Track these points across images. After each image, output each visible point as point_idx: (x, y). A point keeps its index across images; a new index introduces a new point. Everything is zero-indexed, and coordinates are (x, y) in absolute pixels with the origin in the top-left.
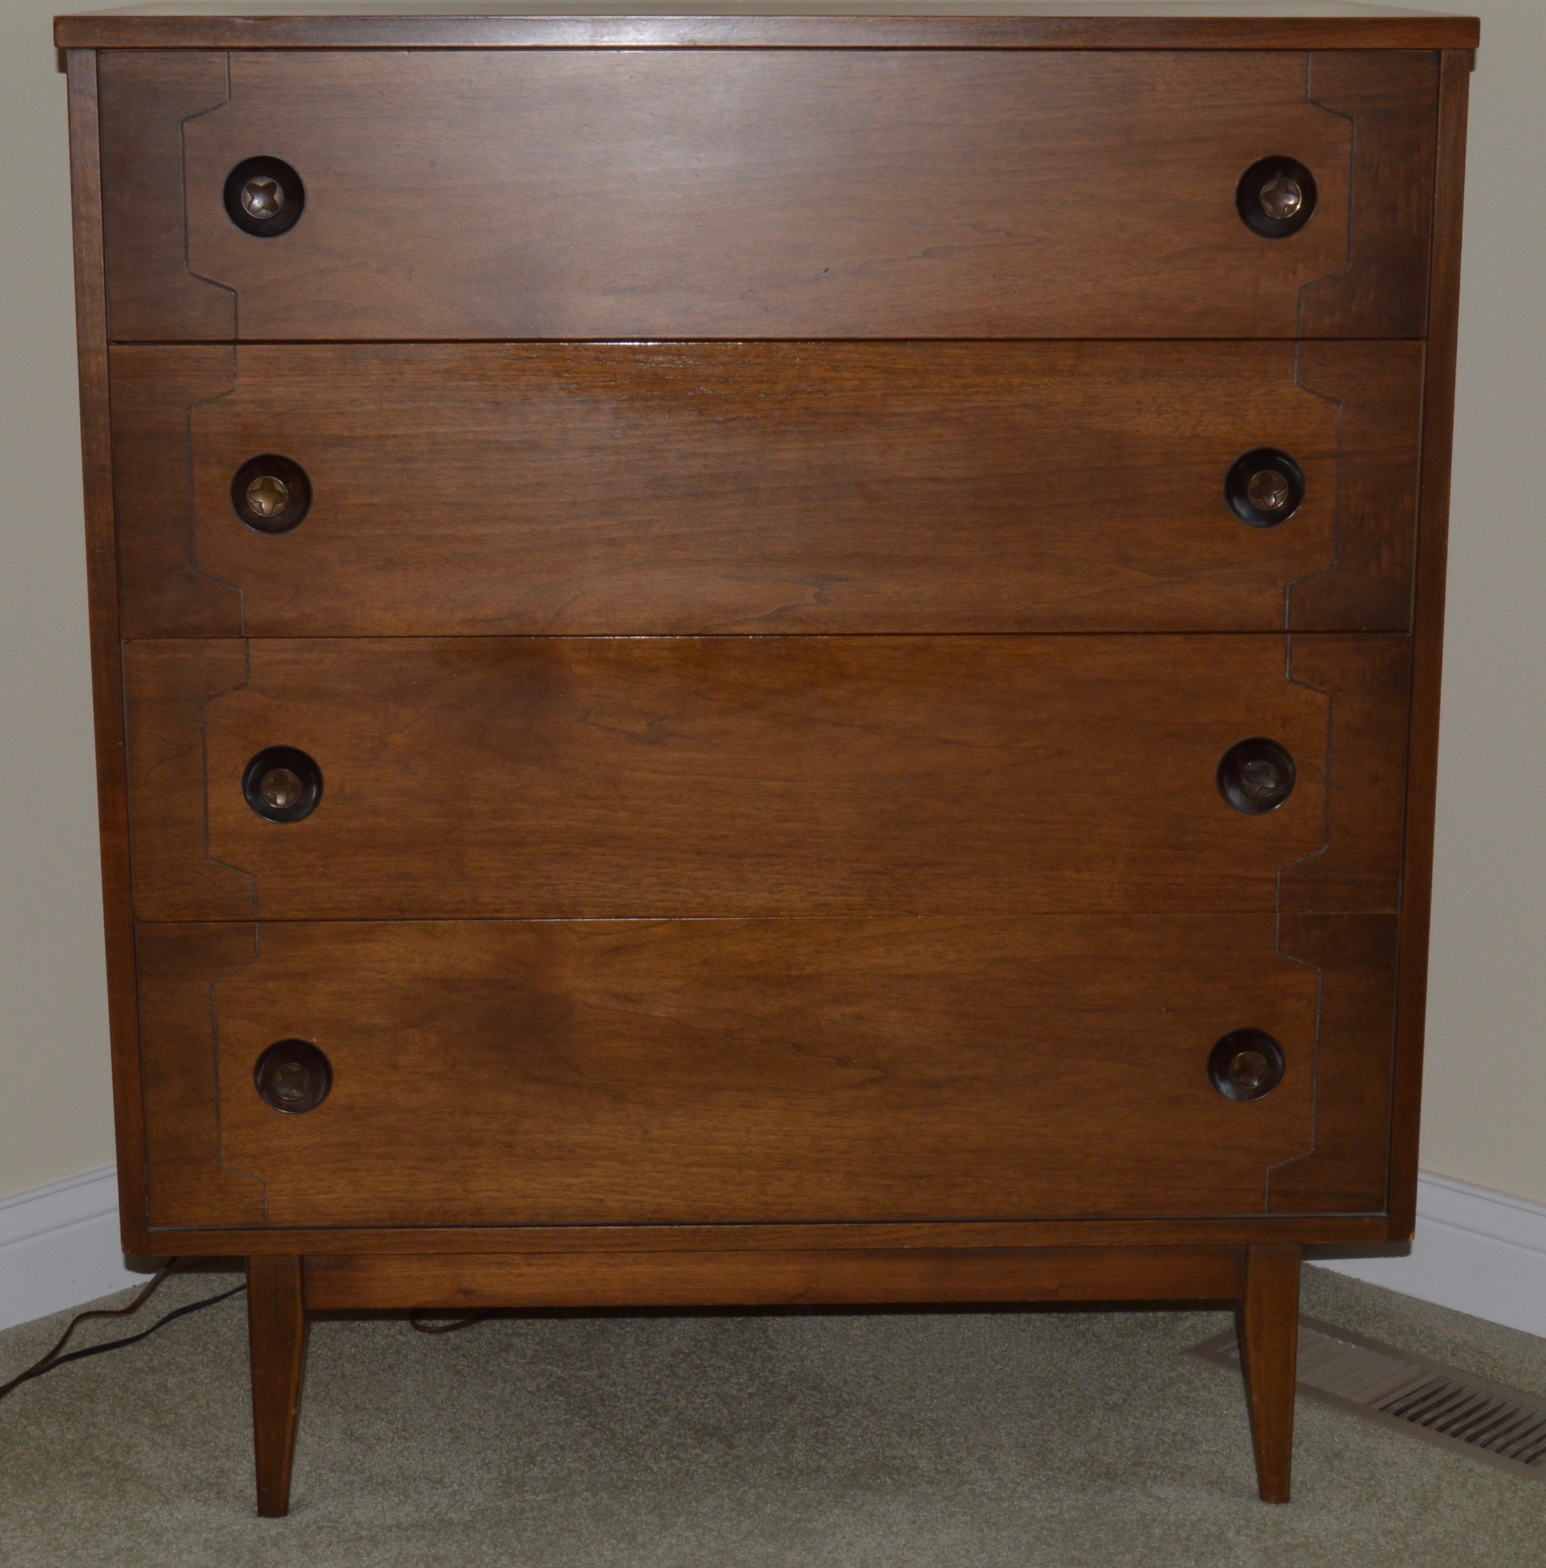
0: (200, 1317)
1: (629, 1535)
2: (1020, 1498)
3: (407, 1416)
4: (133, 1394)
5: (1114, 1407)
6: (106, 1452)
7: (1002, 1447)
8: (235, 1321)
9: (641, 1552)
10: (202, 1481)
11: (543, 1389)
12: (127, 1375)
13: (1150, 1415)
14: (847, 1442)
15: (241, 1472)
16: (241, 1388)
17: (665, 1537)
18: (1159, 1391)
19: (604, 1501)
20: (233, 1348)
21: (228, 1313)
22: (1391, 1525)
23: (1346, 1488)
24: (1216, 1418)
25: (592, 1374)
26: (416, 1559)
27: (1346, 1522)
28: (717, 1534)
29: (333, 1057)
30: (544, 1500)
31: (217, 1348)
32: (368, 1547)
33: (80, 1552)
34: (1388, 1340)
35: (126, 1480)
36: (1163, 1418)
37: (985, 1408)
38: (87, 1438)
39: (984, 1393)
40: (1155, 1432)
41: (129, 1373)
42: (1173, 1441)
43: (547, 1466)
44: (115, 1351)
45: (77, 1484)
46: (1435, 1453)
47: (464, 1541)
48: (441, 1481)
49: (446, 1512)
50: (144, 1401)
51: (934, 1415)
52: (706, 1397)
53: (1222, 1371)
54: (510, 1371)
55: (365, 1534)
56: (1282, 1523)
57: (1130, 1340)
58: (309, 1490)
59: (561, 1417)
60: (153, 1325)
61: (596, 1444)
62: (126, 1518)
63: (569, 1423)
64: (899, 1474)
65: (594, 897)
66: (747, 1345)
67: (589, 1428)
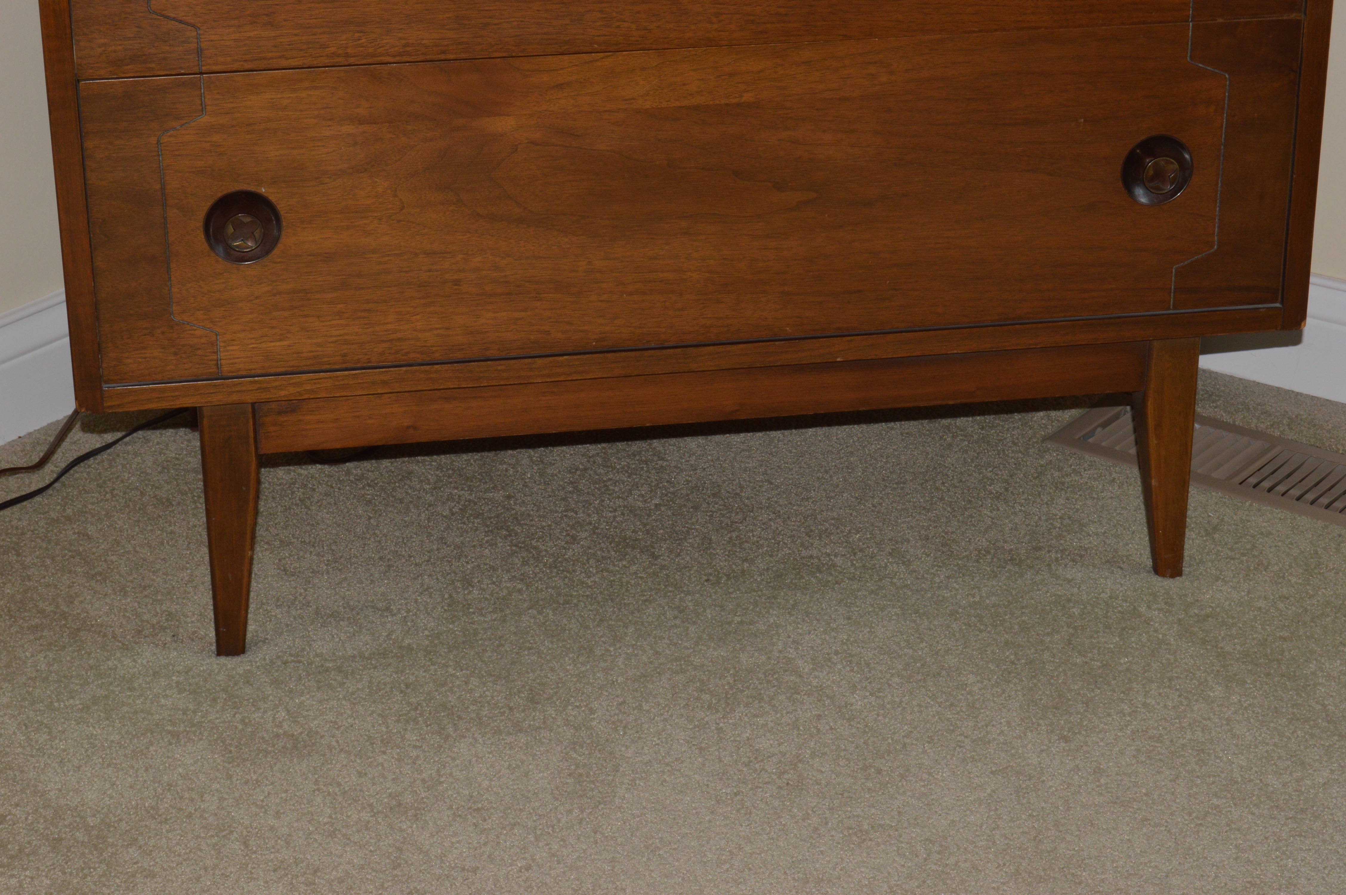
0: (98, 464)
1: (585, 649)
2: (939, 588)
3: (333, 547)
4: (57, 544)
5: (998, 497)
6: (50, 604)
7: (908, 541)
8: (134, 466)
9: (602, 664)
10: (153, 625)
11: (456, 512)
12: (45, 526)
13: (1034, 502)
14: (762, 546)
15: (190, 614)
16: (162, 531)
17: (620, 648)
18: (1035, 478)
19: (551, 616)
20: (142, 493)
21: (124, 458)
22: (1285, 591)
23: (1233, 559)
24: (1095, 500)
25: (499, 496)
26: (389, 686)
27: (1243, 591)
28: (668, 642)
29: (281, 207)
30: (492, 620)
31: (125, 493)
32: (339, 678)
33: (56, 704)
34: (1227, 418)
35: (78, 630)
36: (1047, 504)
37: (881, 504)
38: (25, 591)
39: (874, 490)
40: (1043, 518)
41: (47, 524)
42: (1062, 524)
43: (486, 587)
44: (25, 503)
45: (32, 637)
46: (1303, 521)
47: (429, 666)
48: (387, 609)
49: (403, 639)
50: (70, 551)
51: (835, 514)
52: (615, 510)
53: (1087, 457)
54: (419, 498)
55: (331, 665)
56: (1186, 595)
57: (993, 431)
58: (261, 626)
59: (483, 539)
60: (55, 476)
61: (525, 563)
62: (91, 668)
63: (493, 545)
64: (821, 572)
65: (538, 34)
66: (637, 458)
67: (514, 548)
